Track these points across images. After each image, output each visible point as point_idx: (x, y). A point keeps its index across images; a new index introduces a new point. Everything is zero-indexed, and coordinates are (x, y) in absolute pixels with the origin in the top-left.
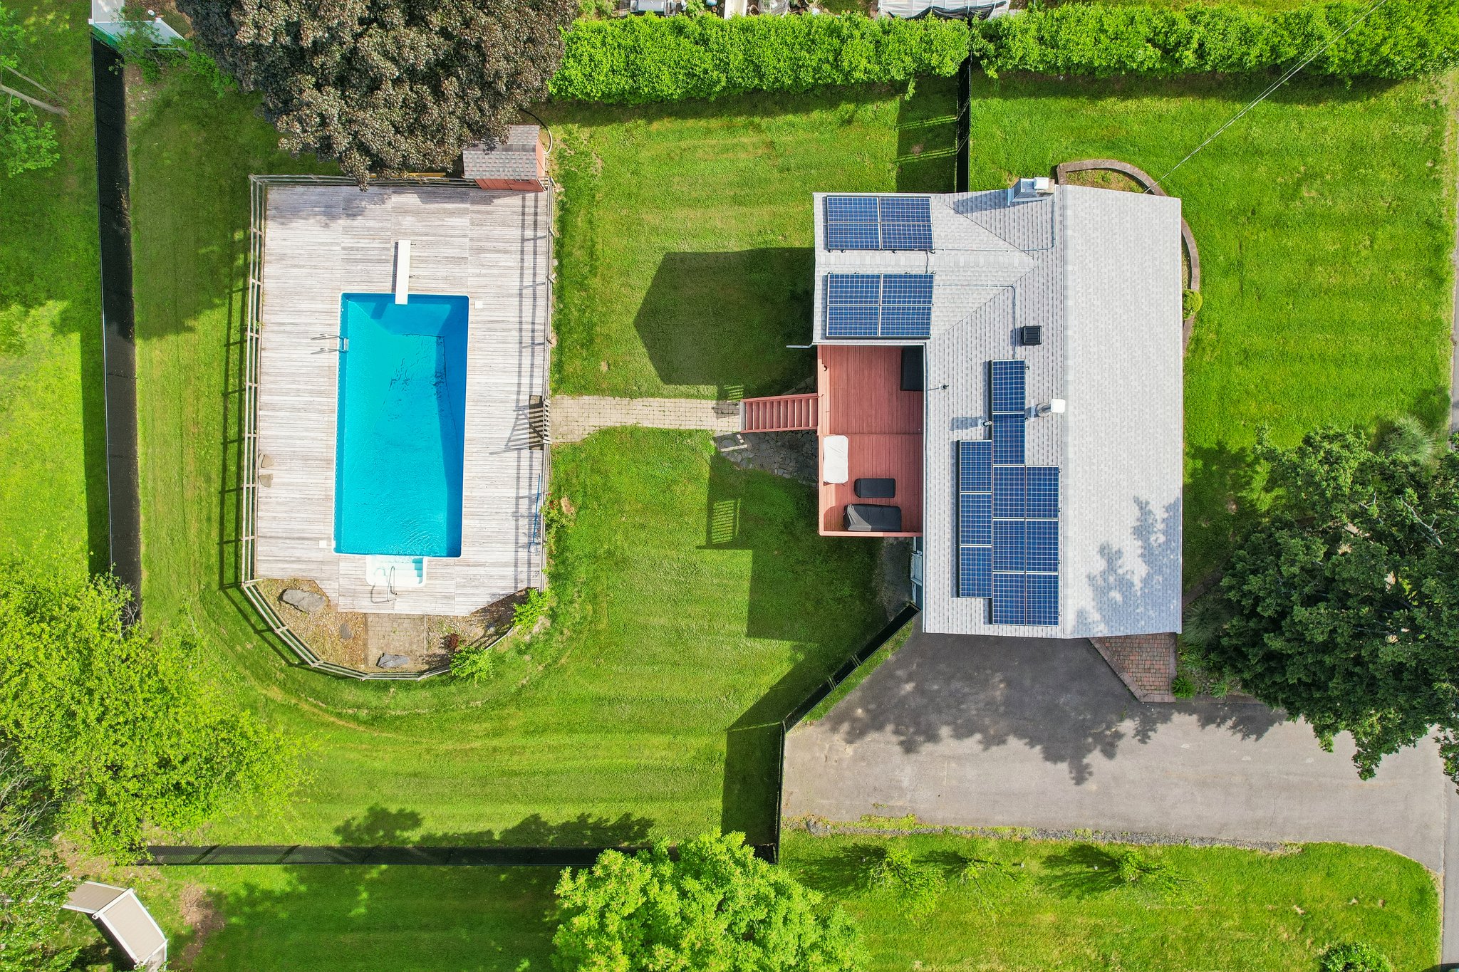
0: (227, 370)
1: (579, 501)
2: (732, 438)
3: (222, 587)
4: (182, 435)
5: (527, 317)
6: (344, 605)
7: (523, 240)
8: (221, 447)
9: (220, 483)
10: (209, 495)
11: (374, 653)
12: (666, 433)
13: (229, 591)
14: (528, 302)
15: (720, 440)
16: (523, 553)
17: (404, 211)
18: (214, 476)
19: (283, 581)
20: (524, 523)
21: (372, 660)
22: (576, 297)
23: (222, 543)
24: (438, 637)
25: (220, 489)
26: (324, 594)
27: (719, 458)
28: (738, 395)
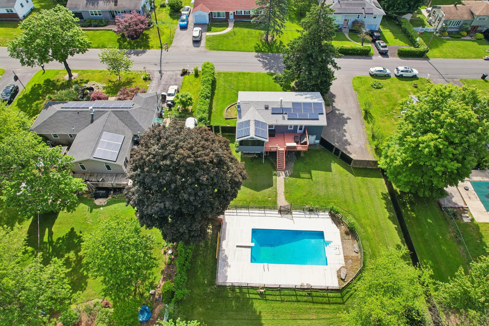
2: (286, 174)
3: (343, 303)
5: (258, 215)
6: (343, 263)
7: (237, 215)
8: (299, 303)
9: (311, 304)
10: (315, 308)
11: (354, 254)
12: (285, 186)
14: (253, 214)
15: (286, 176)
16: (320, 216)
17: (227, 245)
20: (312, 216)
21: (357, 255)
23: (329, 303)
24: (347, 237)
26: (341, 268)
27: (291, 176)
28: (275, 172)
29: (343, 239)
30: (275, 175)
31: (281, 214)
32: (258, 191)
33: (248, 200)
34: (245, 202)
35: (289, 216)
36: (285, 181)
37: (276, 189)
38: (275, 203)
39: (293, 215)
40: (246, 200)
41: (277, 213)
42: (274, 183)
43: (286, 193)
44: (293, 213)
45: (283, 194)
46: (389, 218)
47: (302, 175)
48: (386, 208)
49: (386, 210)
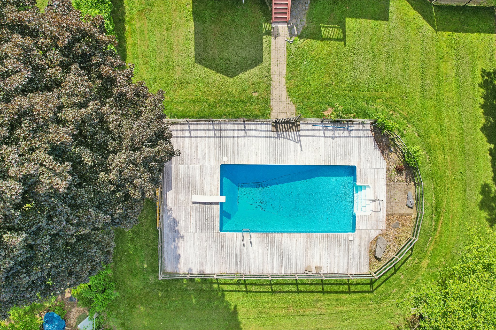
0: (260, 292)
1: (325, 106)
2: (290, 29)
3: (372, 292)
4: (294, 316)
5: (231, 133)
6: (382, 226)
7: (191, 136)
8: (300, 294)
9: (319, 294)
10: (325, 300)
11: (406, 210)
12: (289, 63)
13: (374, 288)
14: (223, 133)
15: (291, 35)
16: (353, 133)
17: (176, 200)
18: (315, 298)
19: (370, 259)
20: (337, 133)
21: (409, 211)
22: (219, 109)
23: (349, 292)
24: (397, 177)
25: (322, 294)
26: (377, 238)
27: (301, 36)
28: (267, 26)
29: (390, 182)
30: (269, 33)
31: (277, 131)
32: (231, 77)
33: (212, 99)
34: (206, 105)
35: (292, 134)
36: (289, 50)
37: (270, 69)
38: (266, 104)
39: (301, 133)
40: (206, 101)
41: (269, 127)
42: (265, 54)
43: (289, 79)
44: (302, 127)
45: (283, 81)
46: (484, 129)
47: (326, 32)
48: (483, 107)
49: (481, 111)
